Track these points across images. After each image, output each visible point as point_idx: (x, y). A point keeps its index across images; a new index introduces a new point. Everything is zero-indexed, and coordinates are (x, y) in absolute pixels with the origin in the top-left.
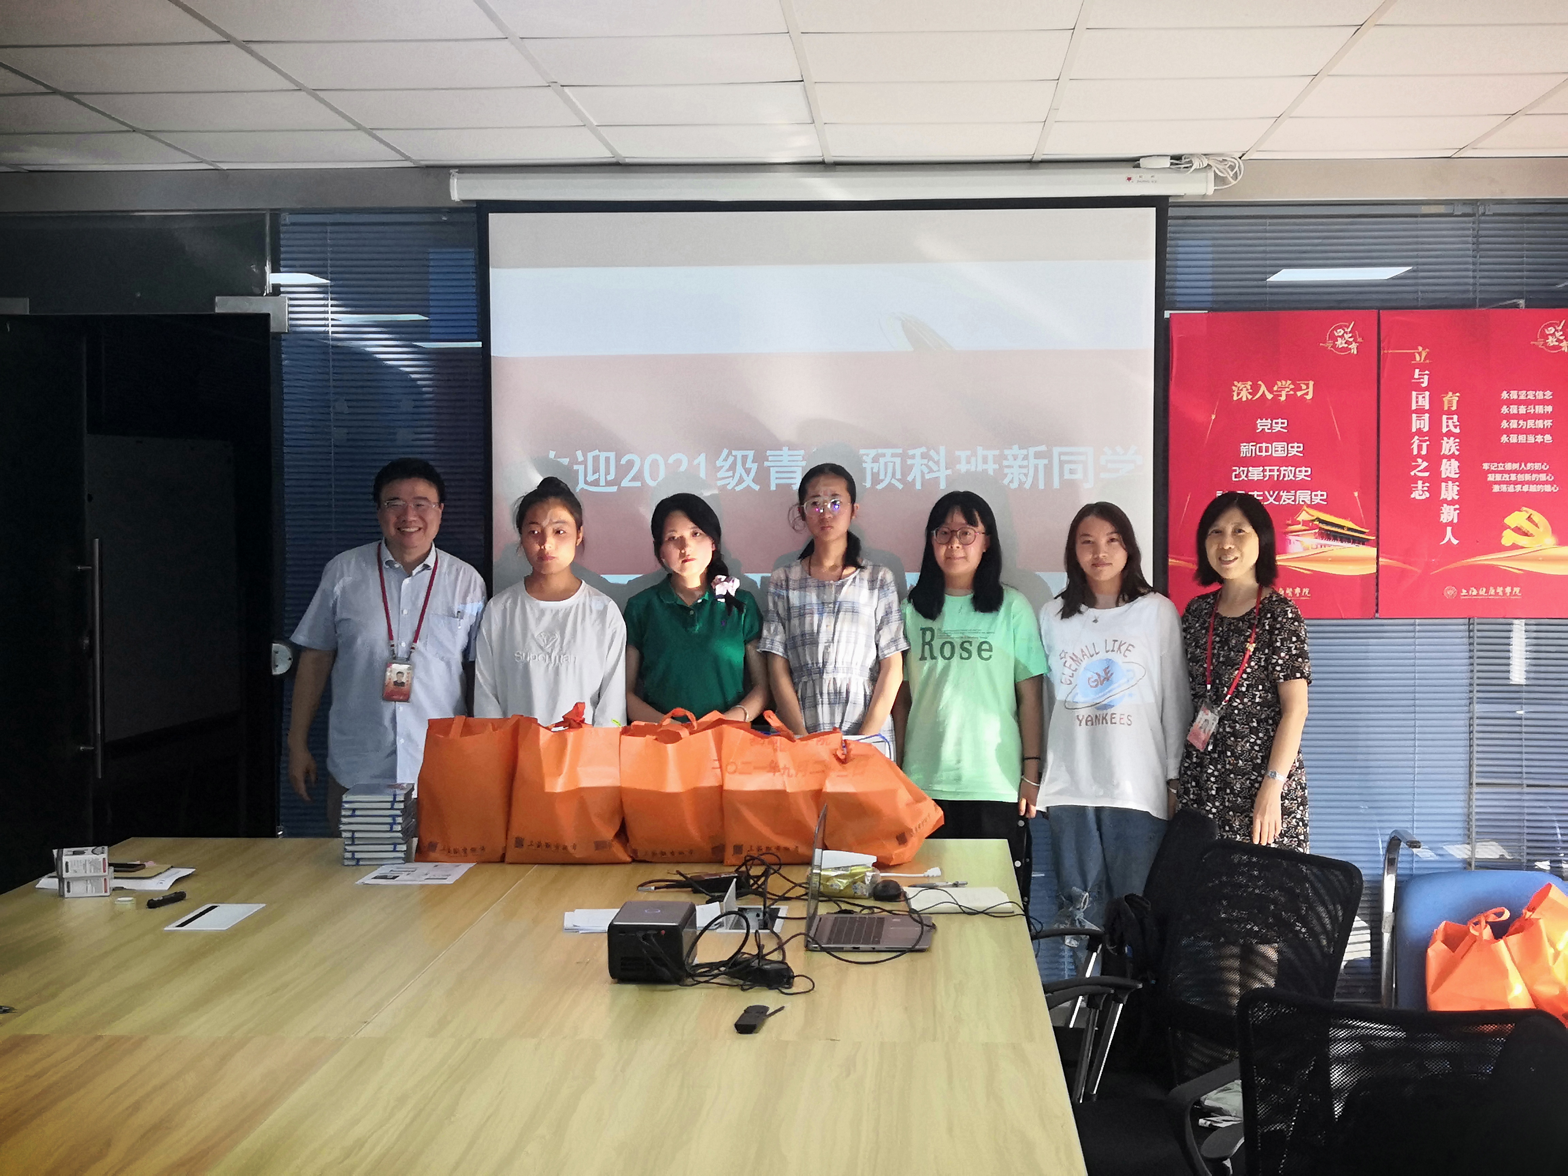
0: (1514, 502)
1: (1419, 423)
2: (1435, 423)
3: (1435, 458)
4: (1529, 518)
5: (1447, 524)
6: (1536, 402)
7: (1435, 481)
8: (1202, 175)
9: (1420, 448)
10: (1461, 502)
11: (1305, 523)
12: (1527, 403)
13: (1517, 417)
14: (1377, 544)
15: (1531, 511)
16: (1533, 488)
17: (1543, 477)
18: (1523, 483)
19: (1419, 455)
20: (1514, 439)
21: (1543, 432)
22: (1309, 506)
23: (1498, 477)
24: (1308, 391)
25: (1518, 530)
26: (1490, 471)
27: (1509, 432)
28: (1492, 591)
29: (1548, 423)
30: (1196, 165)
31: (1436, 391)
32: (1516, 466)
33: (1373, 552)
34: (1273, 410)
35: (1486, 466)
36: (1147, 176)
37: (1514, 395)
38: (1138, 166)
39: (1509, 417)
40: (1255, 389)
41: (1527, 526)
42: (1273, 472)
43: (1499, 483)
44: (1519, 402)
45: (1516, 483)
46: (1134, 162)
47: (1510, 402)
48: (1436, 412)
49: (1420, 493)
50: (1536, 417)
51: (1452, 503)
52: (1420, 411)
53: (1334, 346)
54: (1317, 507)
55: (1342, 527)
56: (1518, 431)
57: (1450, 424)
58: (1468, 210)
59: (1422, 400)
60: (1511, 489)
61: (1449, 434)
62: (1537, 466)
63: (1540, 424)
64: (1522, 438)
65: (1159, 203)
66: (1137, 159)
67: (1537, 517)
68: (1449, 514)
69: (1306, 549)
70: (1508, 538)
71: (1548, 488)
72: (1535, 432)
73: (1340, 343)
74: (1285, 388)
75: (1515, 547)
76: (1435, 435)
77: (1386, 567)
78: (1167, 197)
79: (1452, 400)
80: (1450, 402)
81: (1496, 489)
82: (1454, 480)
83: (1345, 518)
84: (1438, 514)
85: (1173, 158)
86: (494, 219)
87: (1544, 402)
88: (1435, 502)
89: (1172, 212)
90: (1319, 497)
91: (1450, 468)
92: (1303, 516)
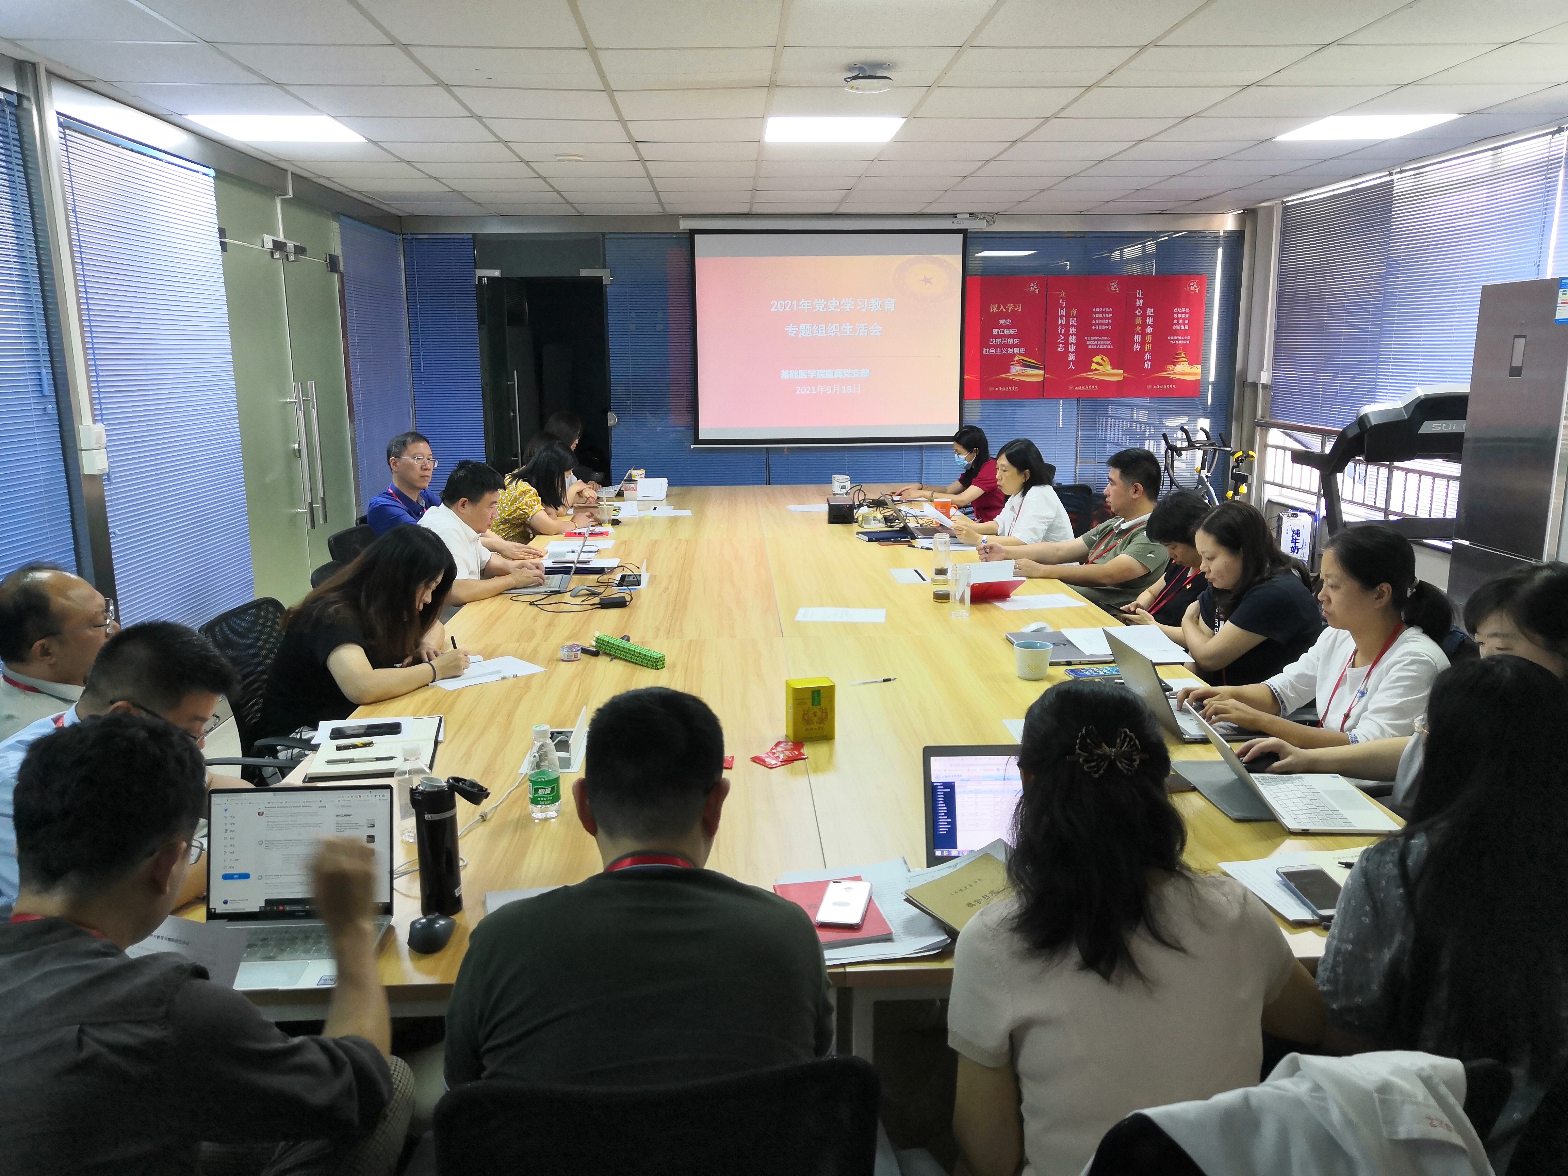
0: (1097, 352)
1: (1061, 321)
2: (1067, 321)
3: (1067, 335)
4: (1102, 359)
5: (1071, 361)
6: (1106, 313)
7: (1067, 344)
8: (982, 221)
9: (1061, 331)
10: (1076, 353)
11: (1017, 361)
12: (1102, 313)
13: (1099, 318)
14: (1044, 370)
15: (1102, 356)
16: (1104, 347)
17: (1108, 342)
18: (1100, 345)
19: (1061, 334)
20: (1097, 327)
21: (1108, 324)
22: (1018, 354)
23: (1091, 342)
24: (1019, 309)
25: (1098, 363)
26: (1088, 340)
27: (1095, 324)
28: (1087, 387)
29: (1110, 321)
30: (979, 217)
31: (1068, 309)
32: (1097, 338)
33: (1042, 372)
34: (1005, 316)
35: (1086, 338)
36: (960, 221)
37: (1098, 310)
38: (956, 217)
39: (1096, 319)
40: (999, 307)
41: (1101, 361)
42: (1005, 340)
43: (1091, 345)
44: (1099, 313)
45: (1097, 345)
47: (1096, 313)
48: (1068, 317)
49: (1061, 349)
50: (1106, 318)
51: (1072, 353)
52: (1062, 316)
53: (1030, 290)
54: (1022, 355)
55: (1031, 362)
56: (1099, 324)
57: (1073, 321)
58: (1082, 235)
59: (1063, 312)
60: (1095, 347)
61: (1073, 325)
62: (1105, 338)
63: (1107, 321)
64: (1100, 327)
65: (964, 232)
66: (956, 214)
67: (1105, 358)
68: (1072, 357)
69: (1017, 371)
70: (1094, 366)
71: (1109, 347)
72: (1105, 324)
73: (1032, 289)
74: (1010, 307)
75: (1096, 370)
76: (1067, 326)
77: (1048, 378)
78: (967, 230)
79: (1074, 312)
80: (1073, 313)
81: (1090, 347)
82: (1074, 344)
83: (1032, 359)
84: (1068, 356)
85: (970, 214)
86: (698, 237)
87: (1109, 313)
88: (1067, 352)
89: (969, 235)
90: (1022, 351)
91: (1072, 339)
92: (1017, 358)
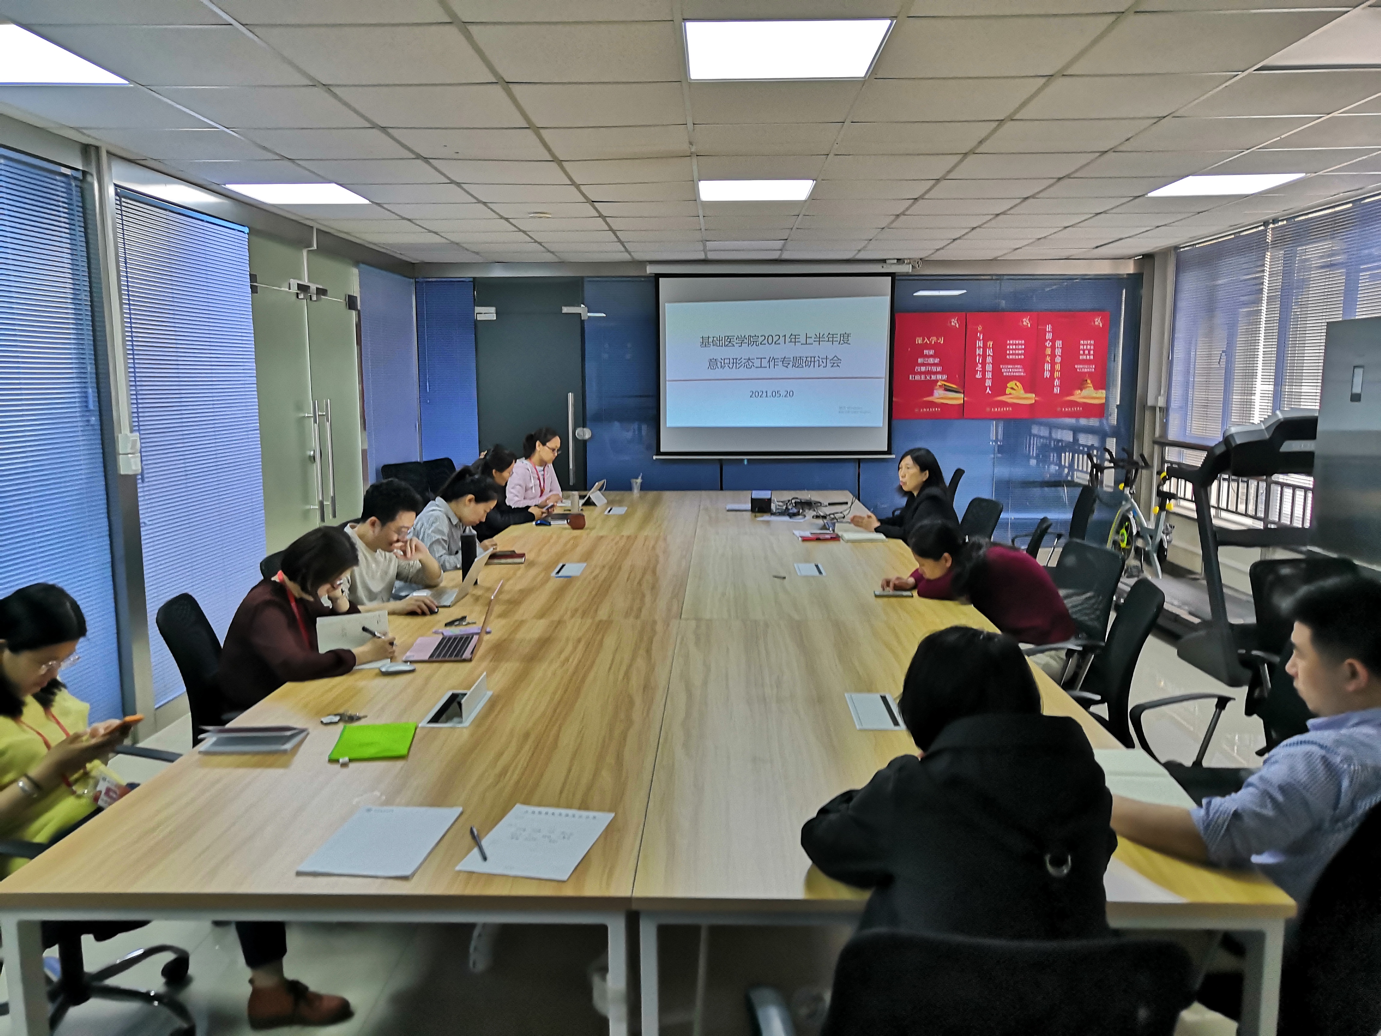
0: (1011, 379)
1: (979, 352)
2: (984, 352)
3: (984, 364)
4: (1016, 384)
5: (988, 386)
6: (1019, 344)
7: (984, 371)
8: (908, 266)
9: (979, 360)
10: (993, 379)
11: (940, 386)
12: (1016, 344)
13: (1012, 349)
14: (964, 393)
15: (1016, 382)
16: (1017, 374)
18: (1014, 372)
19: (979, 363)
20: (1011, 357)
21: (1021, 354)
22: (941, 380)
23: (1005, 370)
24: (941, 340)
25: (1012, 388)
26: (1003, 368)
28: (1002, 409)
29: (1023, 351)
30: (906, 262)
31: (985, 341)
32: (1011, 366)
33: (962, 396)
34: (929, 347)
35: (1001, 366)
36: (889, 266)
37: (1011, 342)
38: (886, 262)
39: (1010, 349)
40: (923, 340)
41: (1015, 387)
42: (929, 368)
43: (1006, 372)
44: (1013, 344)
45: (1011, 372)
46: (884, 261)
47: (1010, 344)
48: (985, 347)
49: (979, 376)
50: (1019, 349)
51: (989, 379)
52: (979, 347)
53: (951, 325)
54: (944, 381)
55: (952, 387)
56: (1013, 354)
57: (990, 352)
58: (998, 277)
59: (980, 344)
60: (1010, 374)
61: (989, 355)
62: (1019, 366)
63: (1020, 352)
64: (1014, 357)
65: (892, 275)
67: (1018, 384)
68: (988, 383)
69: (940, 395)
70: (1008, 391)
71: (1022, 374)
72: (1018, 354)
73: (953, 324)
74: (934, 339)
75: (1010, 394)
76: (984, 356)
77: (967, 401)
78: (894, 273)
80: (990, 344)
81: (1005, 374)
82: (990, 371)
83: (953, 384)
84: (985, 382)
85: (898, 259)
86: (661, 280)
87: (1021, 344)
88: (984, 378)
89: (897, 278)
90: (945, 377)
91: (989, 367)
92: (939, 383)
